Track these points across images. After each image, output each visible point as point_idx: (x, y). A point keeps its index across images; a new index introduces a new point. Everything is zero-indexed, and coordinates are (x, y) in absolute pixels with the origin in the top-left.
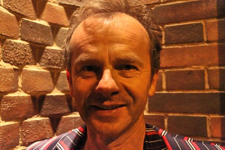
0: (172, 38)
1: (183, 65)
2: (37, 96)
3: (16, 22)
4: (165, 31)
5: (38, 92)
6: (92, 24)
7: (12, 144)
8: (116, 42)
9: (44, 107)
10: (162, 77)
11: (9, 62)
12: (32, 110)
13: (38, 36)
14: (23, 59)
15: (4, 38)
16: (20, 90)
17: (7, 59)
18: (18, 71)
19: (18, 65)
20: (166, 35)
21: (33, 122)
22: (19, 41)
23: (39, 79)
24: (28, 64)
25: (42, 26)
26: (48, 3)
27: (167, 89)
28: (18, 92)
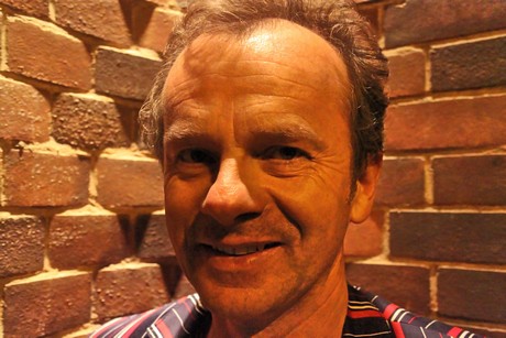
0: (450, 75)
1: (477, 143)
2: (133, 217)
3: (85, 55)
4: (432, 60)
5: (135, 207)
6: (201, 51)
7: (74, 318)
8: (253, 92)
9: (148, 240)
10: (423, 173)
11: (67, 143)
12: (120, 246)
13: (134, 85)
14: (101, 134)
15: (56, 90)
16: (93, 201)
17: (64, 135)
18: (90, 161)
19: (87, 148)
20: (434, 69)
21: (123, 273)
22: (91, 96)
23: (136, 177)
24: (111, 145)
25: (144, 62)
26: (158, 9)
27: (437, 204)
28: (89, 206)
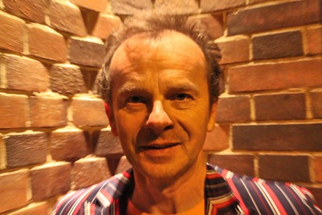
1: (277, 87)
2: (91, 132)
4: (253, 43)
5: (93, 126)
8: (167, 68)
9: (100, 145)
10: (249, 104)
12: (85, 149)
13: (90, 58)
14: (73, 86)
15: (51, 62)
16: (71, 124)
17: (56, 88)
18: (68, 102)
19: (67, 94)
20: (254, 48)
21: (87, 163)
22: (68, 65)
23: (92, 110)
24: (78, 92)
25: (94, 45)
26: (101, 15)
27: (257, 120)
28: (67, 127)
